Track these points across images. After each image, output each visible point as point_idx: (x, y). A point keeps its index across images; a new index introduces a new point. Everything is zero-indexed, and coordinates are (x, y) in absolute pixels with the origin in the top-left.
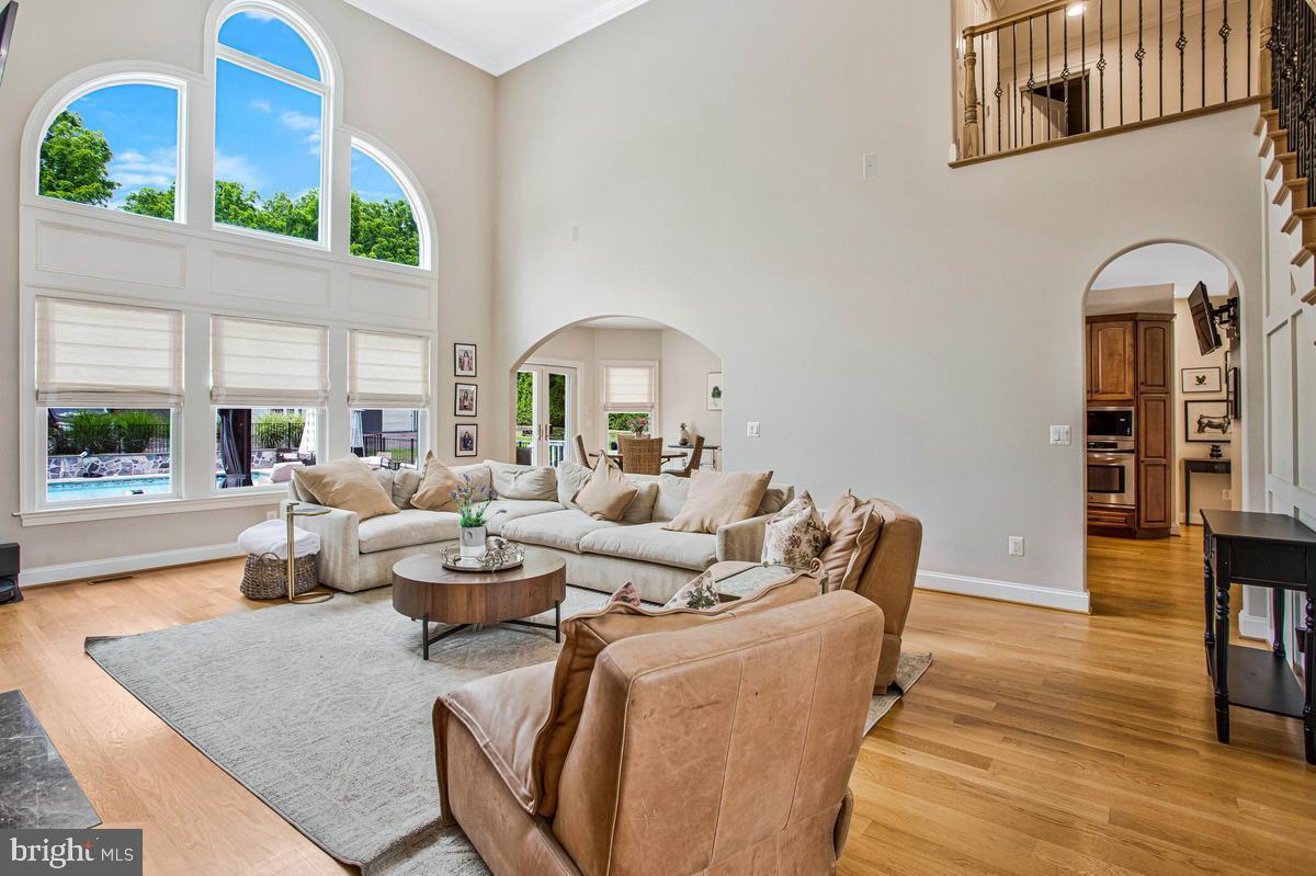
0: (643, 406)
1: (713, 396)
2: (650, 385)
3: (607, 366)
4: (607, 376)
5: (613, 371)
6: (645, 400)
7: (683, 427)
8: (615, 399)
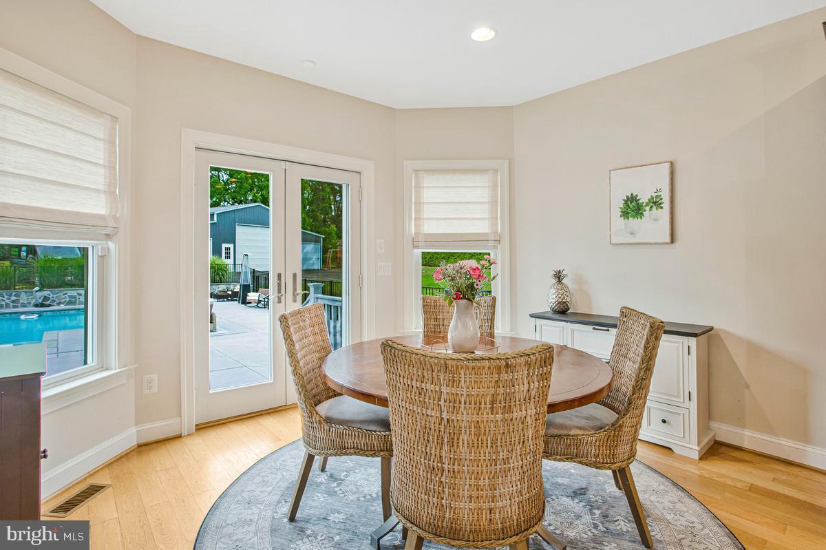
0: (481, 238)
1: (625, 214)
2: (493, 203)
3: (416, 171)
4: (418, 187)
5: (428, 181)
6: (483, 228)
7: (559, 276)
8: (430, 228)
